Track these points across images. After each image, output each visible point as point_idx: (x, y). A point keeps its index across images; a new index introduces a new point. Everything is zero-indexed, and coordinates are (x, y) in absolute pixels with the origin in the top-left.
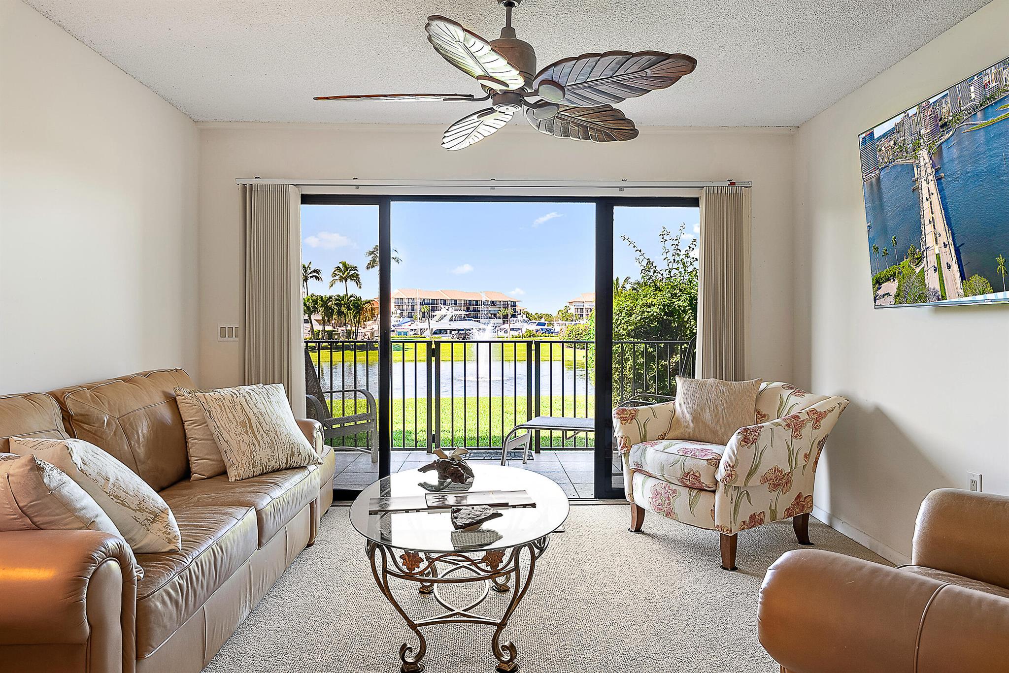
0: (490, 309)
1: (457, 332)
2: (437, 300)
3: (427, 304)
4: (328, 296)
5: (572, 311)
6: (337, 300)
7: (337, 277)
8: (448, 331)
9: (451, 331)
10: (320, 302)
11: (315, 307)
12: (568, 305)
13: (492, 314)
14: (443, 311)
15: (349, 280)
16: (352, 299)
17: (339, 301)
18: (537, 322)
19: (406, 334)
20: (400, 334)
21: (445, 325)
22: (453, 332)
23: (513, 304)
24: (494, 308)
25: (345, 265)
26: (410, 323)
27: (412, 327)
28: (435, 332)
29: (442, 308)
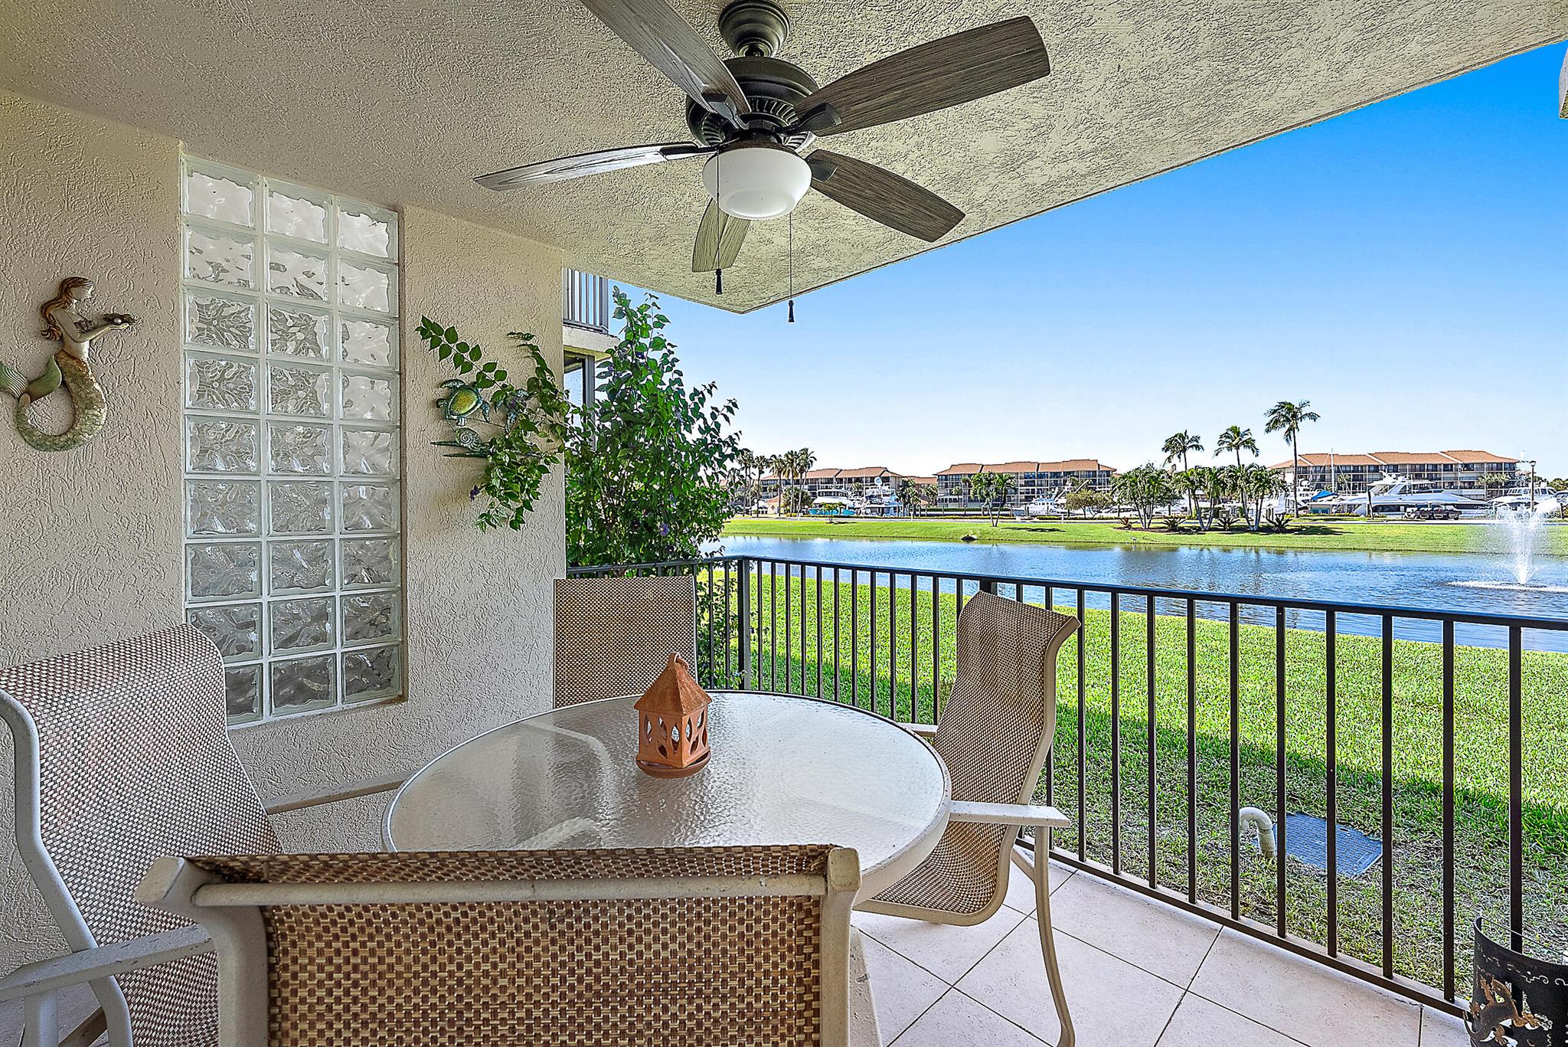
0: (1460, 475)
1: (1416, 509)
2: (1362, 466)
3: (1346, 472)
4: (1218, 467)
6: (1230, 471)
7: (1226, 445)
8: (1402, 508)
9: (1406, 506)
10: (1207, 475)
11: (1200, 481)
13: (1464, 482)
14: (1388, 480)
15: (1242, 448)
16: (1252, 469)
17: (1234, 473)
19: (1325, 511)
20: (1315, 512)
21: (1392, 498)
22: (1409, 510)
23: (1511, 466)
24: (1470, 474)
25: (1235, 430)
26: (1331, 497)
27: (1334, 502)
28: (1375, 509)
29: (1388, 477)
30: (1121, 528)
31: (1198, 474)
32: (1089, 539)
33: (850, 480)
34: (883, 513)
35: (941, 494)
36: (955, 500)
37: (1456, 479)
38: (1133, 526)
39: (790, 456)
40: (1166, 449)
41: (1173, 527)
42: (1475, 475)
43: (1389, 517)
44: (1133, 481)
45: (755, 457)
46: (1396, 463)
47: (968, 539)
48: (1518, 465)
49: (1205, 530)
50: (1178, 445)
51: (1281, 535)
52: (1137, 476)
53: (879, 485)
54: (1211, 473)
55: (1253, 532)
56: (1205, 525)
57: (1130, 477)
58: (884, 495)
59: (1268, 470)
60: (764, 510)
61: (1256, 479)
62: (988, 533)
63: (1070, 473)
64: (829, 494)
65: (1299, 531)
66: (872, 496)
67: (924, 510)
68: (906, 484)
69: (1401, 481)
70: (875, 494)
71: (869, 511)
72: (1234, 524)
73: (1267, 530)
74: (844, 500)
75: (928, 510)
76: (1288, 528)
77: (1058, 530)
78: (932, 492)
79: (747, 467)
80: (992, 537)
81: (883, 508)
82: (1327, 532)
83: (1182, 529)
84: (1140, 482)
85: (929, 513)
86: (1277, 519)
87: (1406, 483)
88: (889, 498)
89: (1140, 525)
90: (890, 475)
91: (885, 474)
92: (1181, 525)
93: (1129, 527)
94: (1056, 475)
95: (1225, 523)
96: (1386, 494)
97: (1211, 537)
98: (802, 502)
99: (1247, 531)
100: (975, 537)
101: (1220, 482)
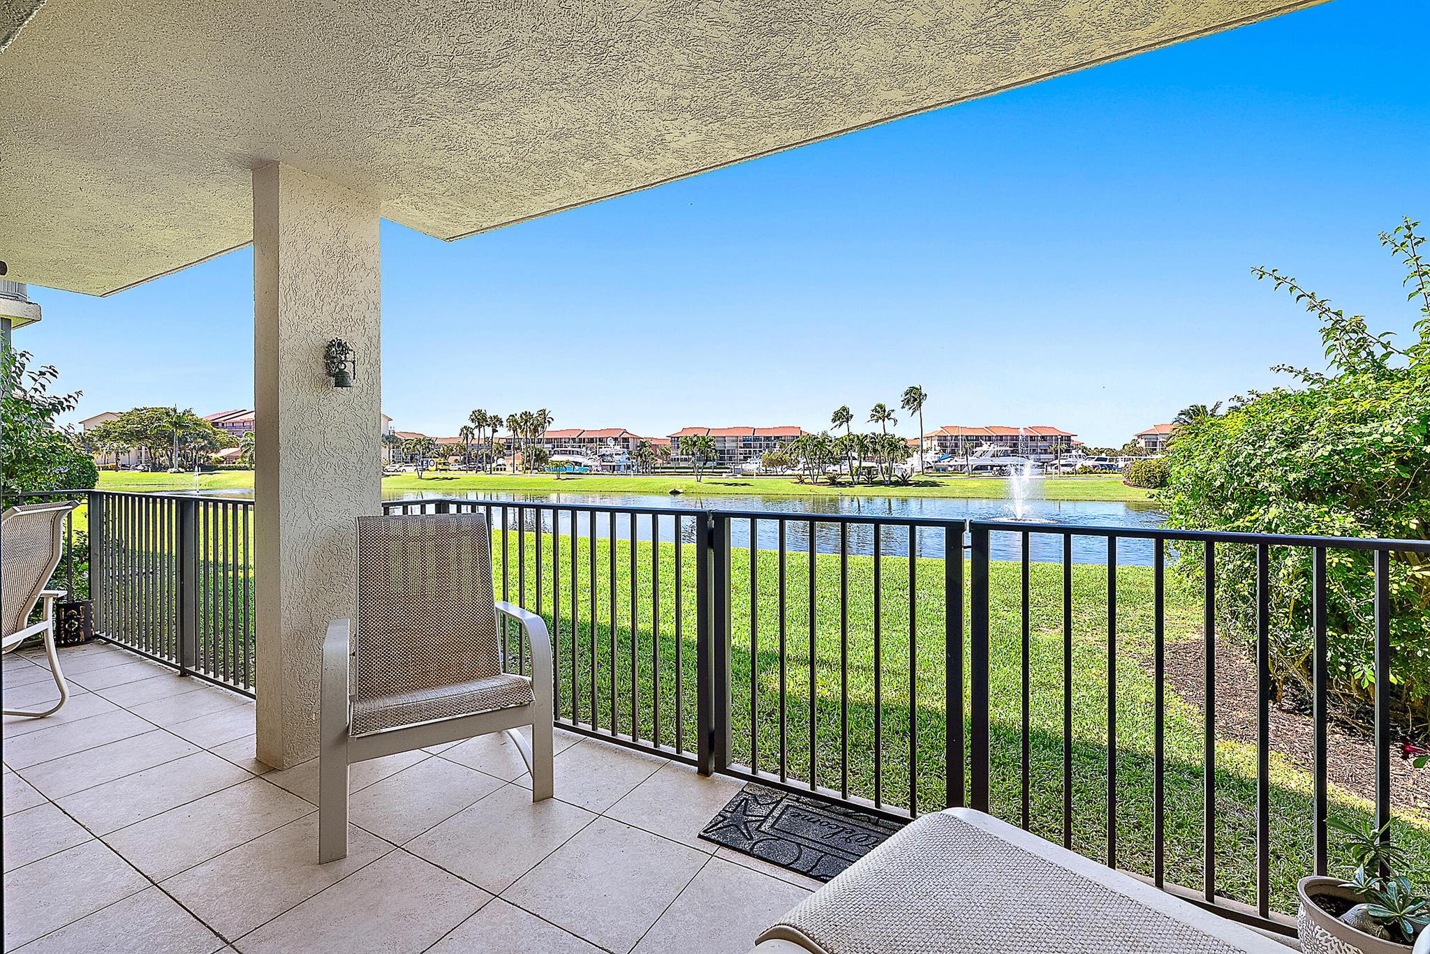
1: (998, 468)
3: (971, 440)
4: (865, 434)
5: (1142, 443)
6: (872, 438)
7: (873, 417)
8: (989, 467)
9: (993, 466)
10: (856, 441)
12: (1136, 438)
13: (1042, 450)
14: (985, 447)
16: (887, 437)
17: (874, 439)
18: (1096, 457)
19: (944, 470)
20: (938, 470)
21: (986, 461)
22: (995, 469)
23: (1069, 438)
24: (1045, 443)
25: (881, 406)
26: (949, 459)
27: (951, 463)
28: (976, 468)
29: (985, 444)
30: (796, 483)
31: (850, 440)
32: (770, 492)
33: (591, 440)
34: (614, 470)
35: (673, 455)
36: (686, 460)
37: (1037, 446)
38: (805, 481)
39: (524, 416)
40: (834, 420)
41: (833, 482)
42: (1048, 444)
43: (984, 474)
44: (804, 444)
45: (488, 416)
46: (1002, 435)
47: (675, 493)
48: (1072, 438)
49: (855, 484)
50: (842, 416)
51: (904, 487)
52: (807, 441)
53: (612, 445)
54: (858, 439)
55: (886, 485)
56: (855, 480)
57: (803, 441)
58: (616, 454)
59: (896, 437)
60: (503, 467)
61: (889, 444)
62: (692, 487)
63: (778, 437)
64: (564, 453)
65: (917, 484)
66: (604, 455)
67: (658, 468)
68: (643, 445)
69: (994, 448)
70: (608, 453)
71: (600, 469)
72: (875, 480)
73: (896, 484)
74: (579, 459)
75: (662, 468)
76: (910, 482)
77: (749, 485)
78: (666, 452)
79: (479, 426)
80: (695, 491)
81: (614, 466)
82: (934, 484)
83: (840, 483)
84: (809, 445)
85: (663, 470)
86: (902, 475)
87: (995, 449)
88: (620, 456)
89: (811, 481)
90: (628, 436)
91: (625, 435)
92: (839, 480)
93: (802, 482)
94: (768, 438)
95: (868, 478)
96: (983, 457)
97: (858, 489)
98: (538, 460)
99: (883, 485)
100: (680, 491)
101: (865, 445)
